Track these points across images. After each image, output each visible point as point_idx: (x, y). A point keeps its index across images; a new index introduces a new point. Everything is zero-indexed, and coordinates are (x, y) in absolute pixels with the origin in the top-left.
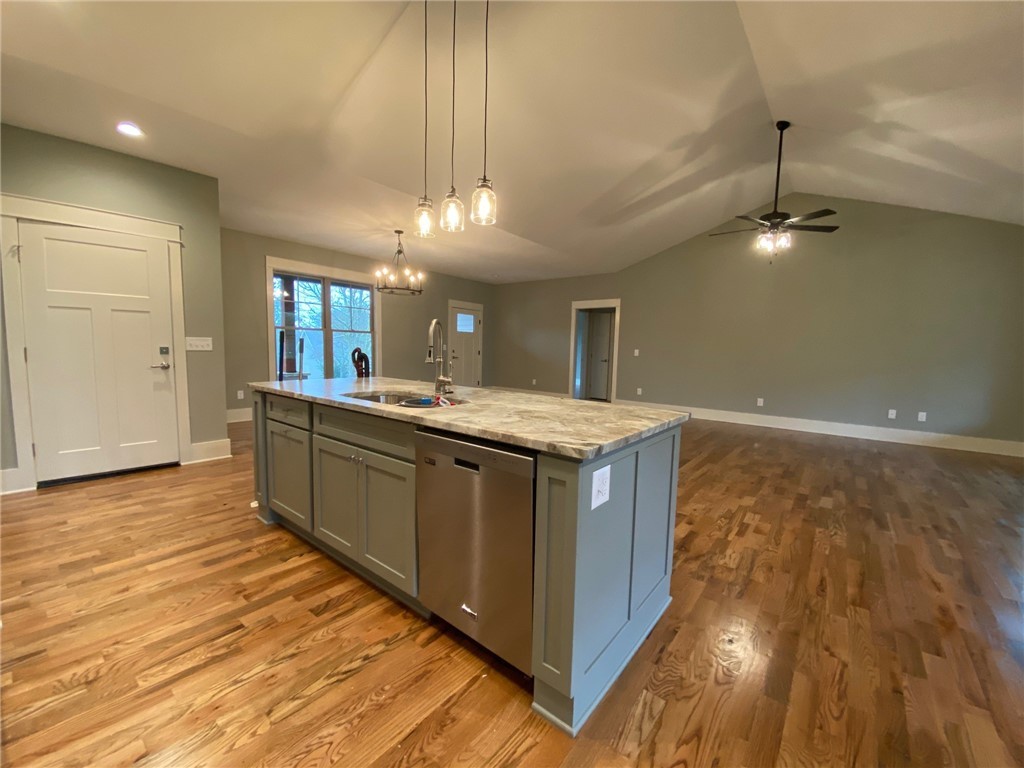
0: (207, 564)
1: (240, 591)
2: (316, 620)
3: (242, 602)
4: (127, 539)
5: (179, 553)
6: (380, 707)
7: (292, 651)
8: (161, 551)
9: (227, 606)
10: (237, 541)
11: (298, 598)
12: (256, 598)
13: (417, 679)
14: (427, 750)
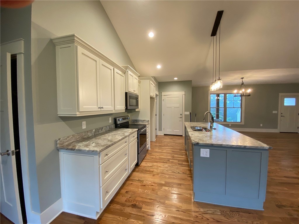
0: (173, 152)
1: (173, 157)
2: (178, 165)
3: (172, 158)
4: (167, 145)
5: (171, 149)
6: (174, 178)
7: (171, 166)
8: (169, 148)
9: (170, 157)
10: (179, 150)
11: (178, 161)
12: (174, 158)
13: (182, 179)
14: (174, 185)
